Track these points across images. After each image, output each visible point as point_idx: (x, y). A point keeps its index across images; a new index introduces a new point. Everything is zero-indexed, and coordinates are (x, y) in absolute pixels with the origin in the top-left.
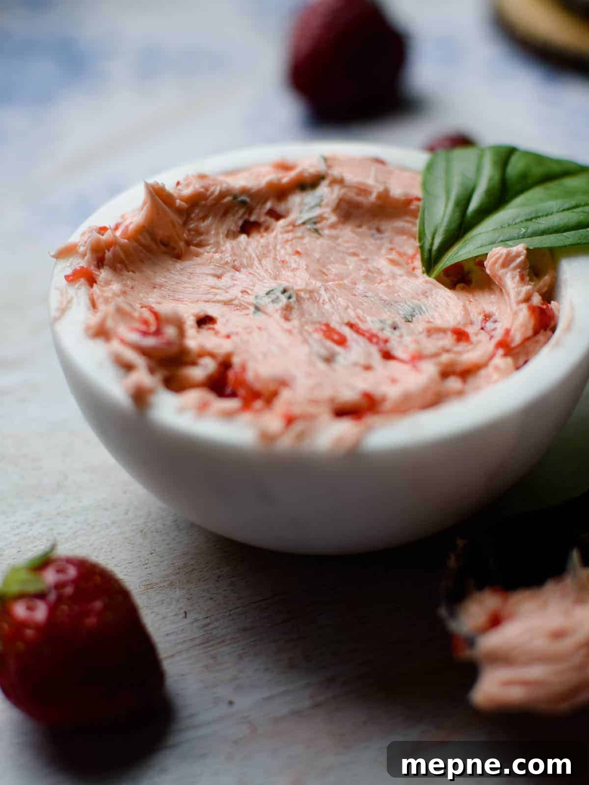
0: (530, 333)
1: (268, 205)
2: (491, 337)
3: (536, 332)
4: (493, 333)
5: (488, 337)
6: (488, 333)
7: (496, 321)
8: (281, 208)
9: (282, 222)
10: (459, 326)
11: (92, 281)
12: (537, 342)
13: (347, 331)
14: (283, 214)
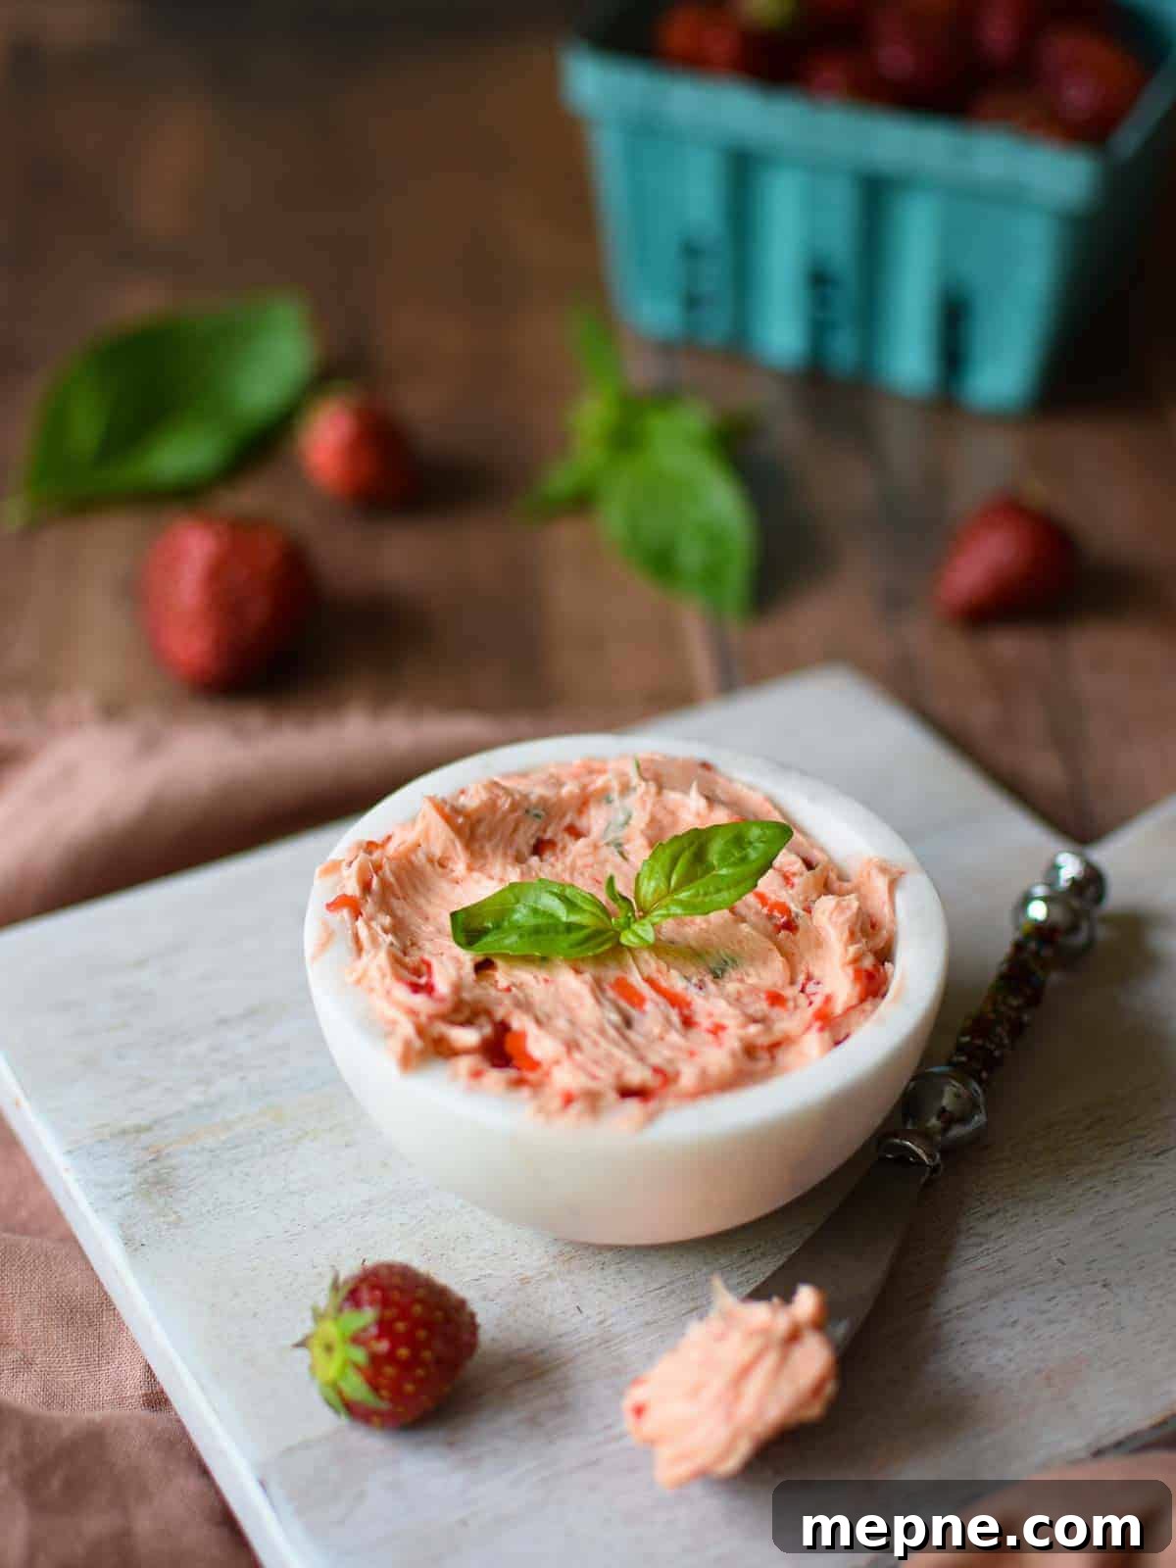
0: (854, 1001)
1: (568, 820)
2: (811, 1003)
3: (862, 1000)
4: (813, 998)
5: (807, 1002)
6: (808, 996)
7: (818, 983)
8: (582, 823)
9: (582, 842)
10: (774, 989)
11: (357, 914)
12: (864, 1011)
13: (645, 989)
14: (585, 832)
